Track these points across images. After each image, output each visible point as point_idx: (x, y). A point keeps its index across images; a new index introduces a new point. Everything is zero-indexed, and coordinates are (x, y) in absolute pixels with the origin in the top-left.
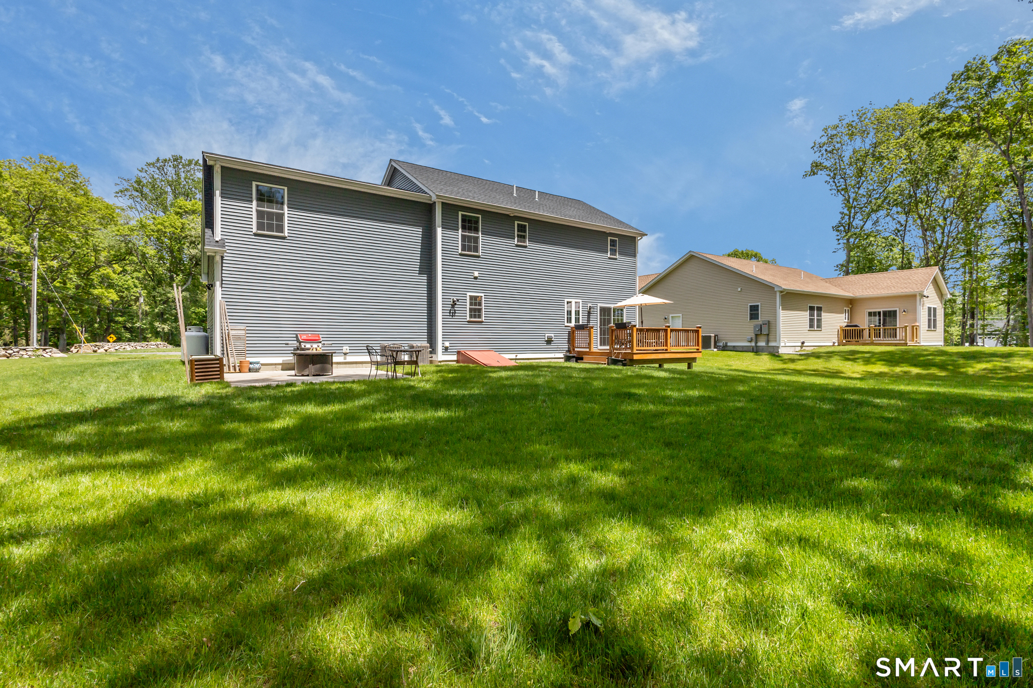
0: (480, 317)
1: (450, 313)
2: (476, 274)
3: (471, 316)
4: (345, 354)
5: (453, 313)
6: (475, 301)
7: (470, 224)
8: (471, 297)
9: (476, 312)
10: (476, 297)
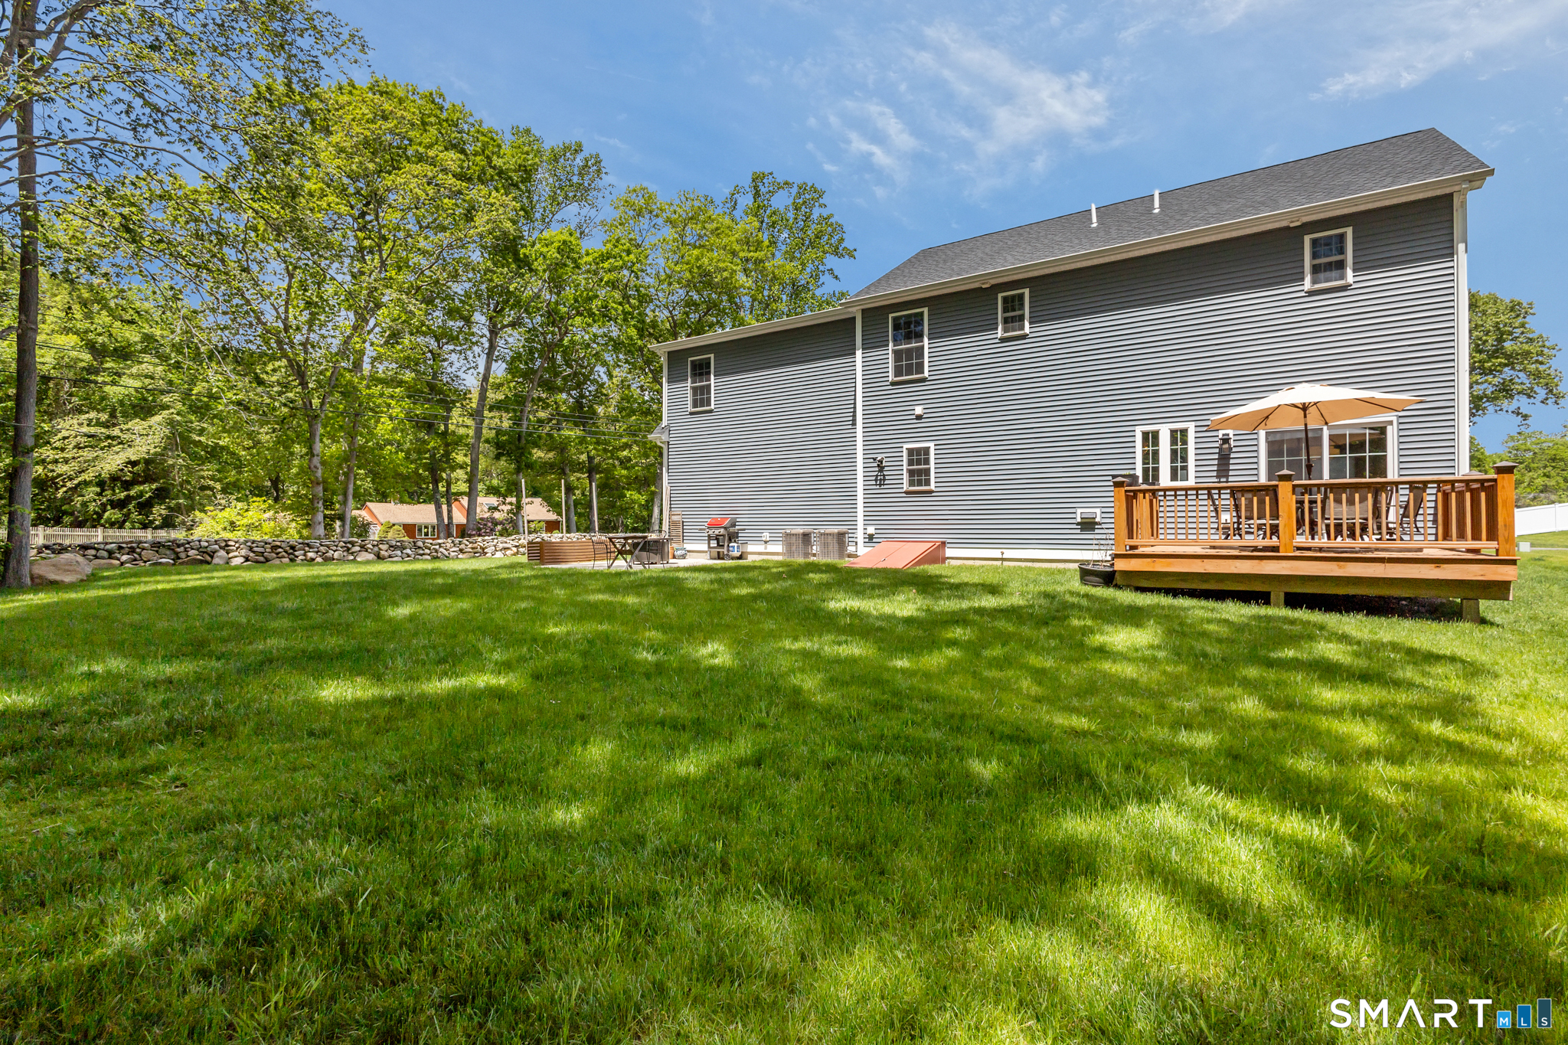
0: (928, 483)
1: (876, 480)
2: (919, 410)
3: (911, 483)
4: (766, 542)
5: (880, 481)
6: (918, 457)
7: (908, 329)
8: (911, 451)
9: (919, 476)
10: (918, 451)
